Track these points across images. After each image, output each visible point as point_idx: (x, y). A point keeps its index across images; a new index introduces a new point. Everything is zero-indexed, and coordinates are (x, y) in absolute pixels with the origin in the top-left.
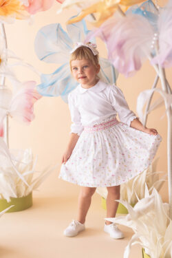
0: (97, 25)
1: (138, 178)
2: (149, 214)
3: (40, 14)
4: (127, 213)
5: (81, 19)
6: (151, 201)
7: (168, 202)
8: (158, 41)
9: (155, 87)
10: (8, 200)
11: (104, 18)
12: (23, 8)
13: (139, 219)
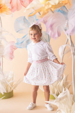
0: (41, 17)
1: (59, 84)
2: (64, 99)
3: (16, 12)
4: (55, 99)
5: (34, 15)
6: (65, 94)
7: (73, 94)
8: (68, 24)
9: (66, 44)
10: (3, 94)
11: (44, 14)
12: (9, 10)
13: (60, 102)
